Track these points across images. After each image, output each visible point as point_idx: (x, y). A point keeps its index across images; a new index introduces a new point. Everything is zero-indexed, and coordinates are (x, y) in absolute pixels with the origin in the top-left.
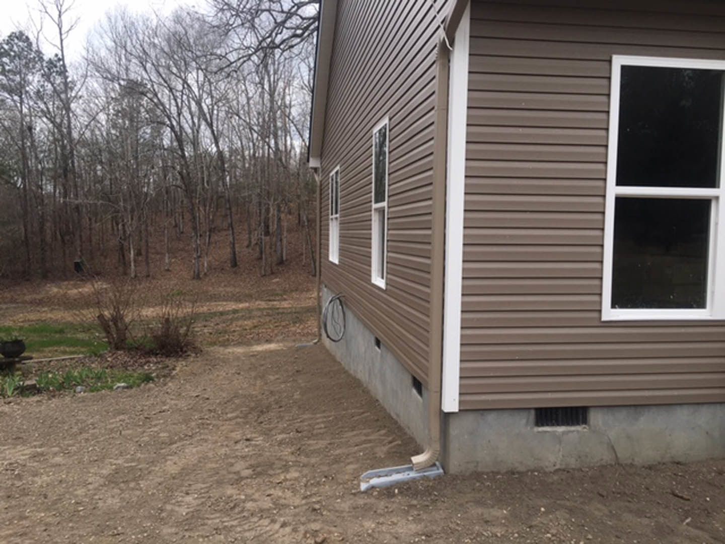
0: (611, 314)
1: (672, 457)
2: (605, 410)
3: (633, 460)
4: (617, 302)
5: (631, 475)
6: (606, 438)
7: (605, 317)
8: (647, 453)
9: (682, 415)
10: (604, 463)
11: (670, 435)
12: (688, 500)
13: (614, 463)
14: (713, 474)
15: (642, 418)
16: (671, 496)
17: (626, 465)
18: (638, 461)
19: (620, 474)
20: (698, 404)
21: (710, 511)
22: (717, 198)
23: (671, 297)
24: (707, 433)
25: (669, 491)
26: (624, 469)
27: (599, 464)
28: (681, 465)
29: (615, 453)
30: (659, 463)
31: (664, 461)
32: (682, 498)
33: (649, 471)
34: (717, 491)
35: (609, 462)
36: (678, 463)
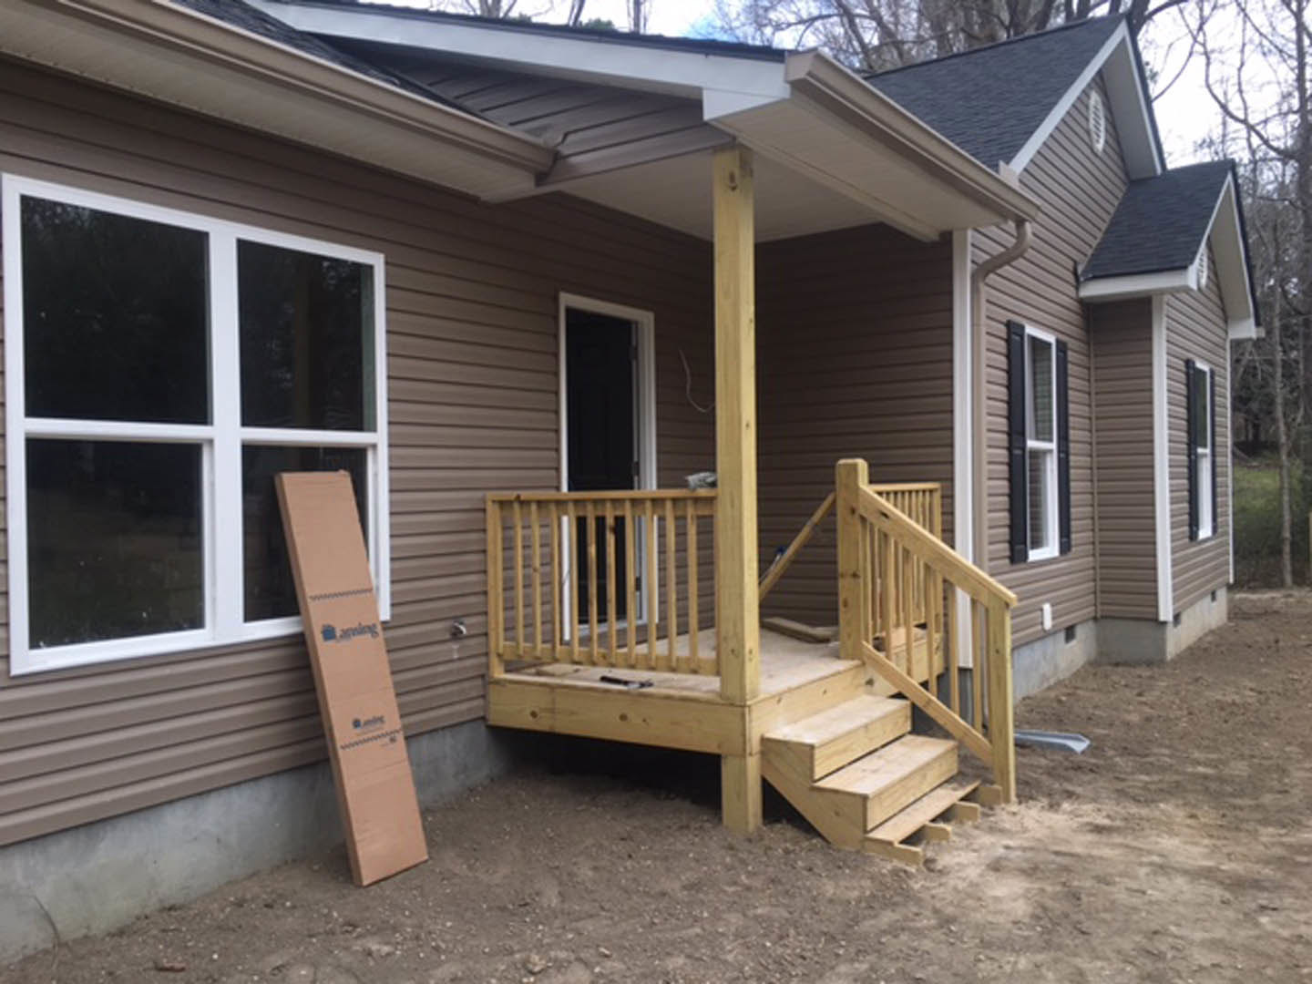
0: (28, 659)
1: (161, 901)
2: (28, 846)
3: (88, 928)
4: (42, 634)
5: (82, 958)
6: (32, 900)
7: (17, 669)
8: (117, 906)
9: (175, 819)
10: (29, 952)
11: (155, 862)
12: (182, 970)
13: (50, 946)
14: (228, 909)
15: (102, 845)
16: (152, 973)
17: (75, 941)
18: (100, 926)
19: (61, 963)
20: (200, 794)
21: (216, 977)
22: (211, 442)
23: (145, 615)
24: (219, 841)
25: (151, 964)
26: (70, 950)
27: (21, 957)
28: (176, 910)
29: (53, 925)
30: (138, 918)
31: (147, 911)
32: (171, 969)
33: (119, 940)
34: (232, 937)
35: (41, 947)
36: (171, 908)
